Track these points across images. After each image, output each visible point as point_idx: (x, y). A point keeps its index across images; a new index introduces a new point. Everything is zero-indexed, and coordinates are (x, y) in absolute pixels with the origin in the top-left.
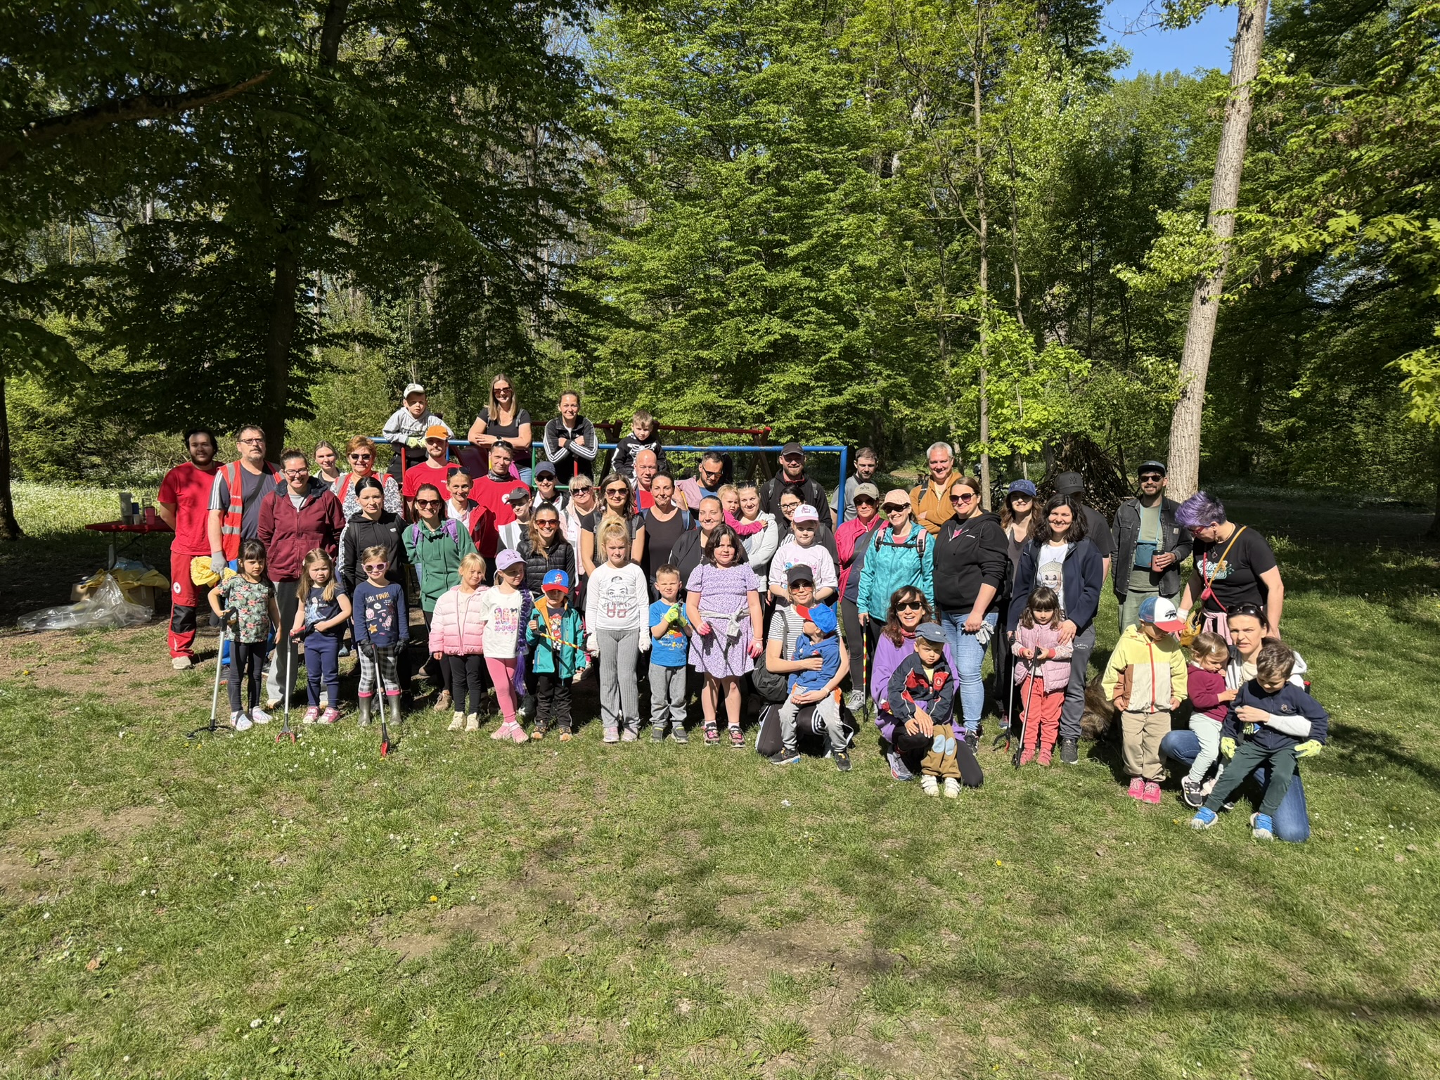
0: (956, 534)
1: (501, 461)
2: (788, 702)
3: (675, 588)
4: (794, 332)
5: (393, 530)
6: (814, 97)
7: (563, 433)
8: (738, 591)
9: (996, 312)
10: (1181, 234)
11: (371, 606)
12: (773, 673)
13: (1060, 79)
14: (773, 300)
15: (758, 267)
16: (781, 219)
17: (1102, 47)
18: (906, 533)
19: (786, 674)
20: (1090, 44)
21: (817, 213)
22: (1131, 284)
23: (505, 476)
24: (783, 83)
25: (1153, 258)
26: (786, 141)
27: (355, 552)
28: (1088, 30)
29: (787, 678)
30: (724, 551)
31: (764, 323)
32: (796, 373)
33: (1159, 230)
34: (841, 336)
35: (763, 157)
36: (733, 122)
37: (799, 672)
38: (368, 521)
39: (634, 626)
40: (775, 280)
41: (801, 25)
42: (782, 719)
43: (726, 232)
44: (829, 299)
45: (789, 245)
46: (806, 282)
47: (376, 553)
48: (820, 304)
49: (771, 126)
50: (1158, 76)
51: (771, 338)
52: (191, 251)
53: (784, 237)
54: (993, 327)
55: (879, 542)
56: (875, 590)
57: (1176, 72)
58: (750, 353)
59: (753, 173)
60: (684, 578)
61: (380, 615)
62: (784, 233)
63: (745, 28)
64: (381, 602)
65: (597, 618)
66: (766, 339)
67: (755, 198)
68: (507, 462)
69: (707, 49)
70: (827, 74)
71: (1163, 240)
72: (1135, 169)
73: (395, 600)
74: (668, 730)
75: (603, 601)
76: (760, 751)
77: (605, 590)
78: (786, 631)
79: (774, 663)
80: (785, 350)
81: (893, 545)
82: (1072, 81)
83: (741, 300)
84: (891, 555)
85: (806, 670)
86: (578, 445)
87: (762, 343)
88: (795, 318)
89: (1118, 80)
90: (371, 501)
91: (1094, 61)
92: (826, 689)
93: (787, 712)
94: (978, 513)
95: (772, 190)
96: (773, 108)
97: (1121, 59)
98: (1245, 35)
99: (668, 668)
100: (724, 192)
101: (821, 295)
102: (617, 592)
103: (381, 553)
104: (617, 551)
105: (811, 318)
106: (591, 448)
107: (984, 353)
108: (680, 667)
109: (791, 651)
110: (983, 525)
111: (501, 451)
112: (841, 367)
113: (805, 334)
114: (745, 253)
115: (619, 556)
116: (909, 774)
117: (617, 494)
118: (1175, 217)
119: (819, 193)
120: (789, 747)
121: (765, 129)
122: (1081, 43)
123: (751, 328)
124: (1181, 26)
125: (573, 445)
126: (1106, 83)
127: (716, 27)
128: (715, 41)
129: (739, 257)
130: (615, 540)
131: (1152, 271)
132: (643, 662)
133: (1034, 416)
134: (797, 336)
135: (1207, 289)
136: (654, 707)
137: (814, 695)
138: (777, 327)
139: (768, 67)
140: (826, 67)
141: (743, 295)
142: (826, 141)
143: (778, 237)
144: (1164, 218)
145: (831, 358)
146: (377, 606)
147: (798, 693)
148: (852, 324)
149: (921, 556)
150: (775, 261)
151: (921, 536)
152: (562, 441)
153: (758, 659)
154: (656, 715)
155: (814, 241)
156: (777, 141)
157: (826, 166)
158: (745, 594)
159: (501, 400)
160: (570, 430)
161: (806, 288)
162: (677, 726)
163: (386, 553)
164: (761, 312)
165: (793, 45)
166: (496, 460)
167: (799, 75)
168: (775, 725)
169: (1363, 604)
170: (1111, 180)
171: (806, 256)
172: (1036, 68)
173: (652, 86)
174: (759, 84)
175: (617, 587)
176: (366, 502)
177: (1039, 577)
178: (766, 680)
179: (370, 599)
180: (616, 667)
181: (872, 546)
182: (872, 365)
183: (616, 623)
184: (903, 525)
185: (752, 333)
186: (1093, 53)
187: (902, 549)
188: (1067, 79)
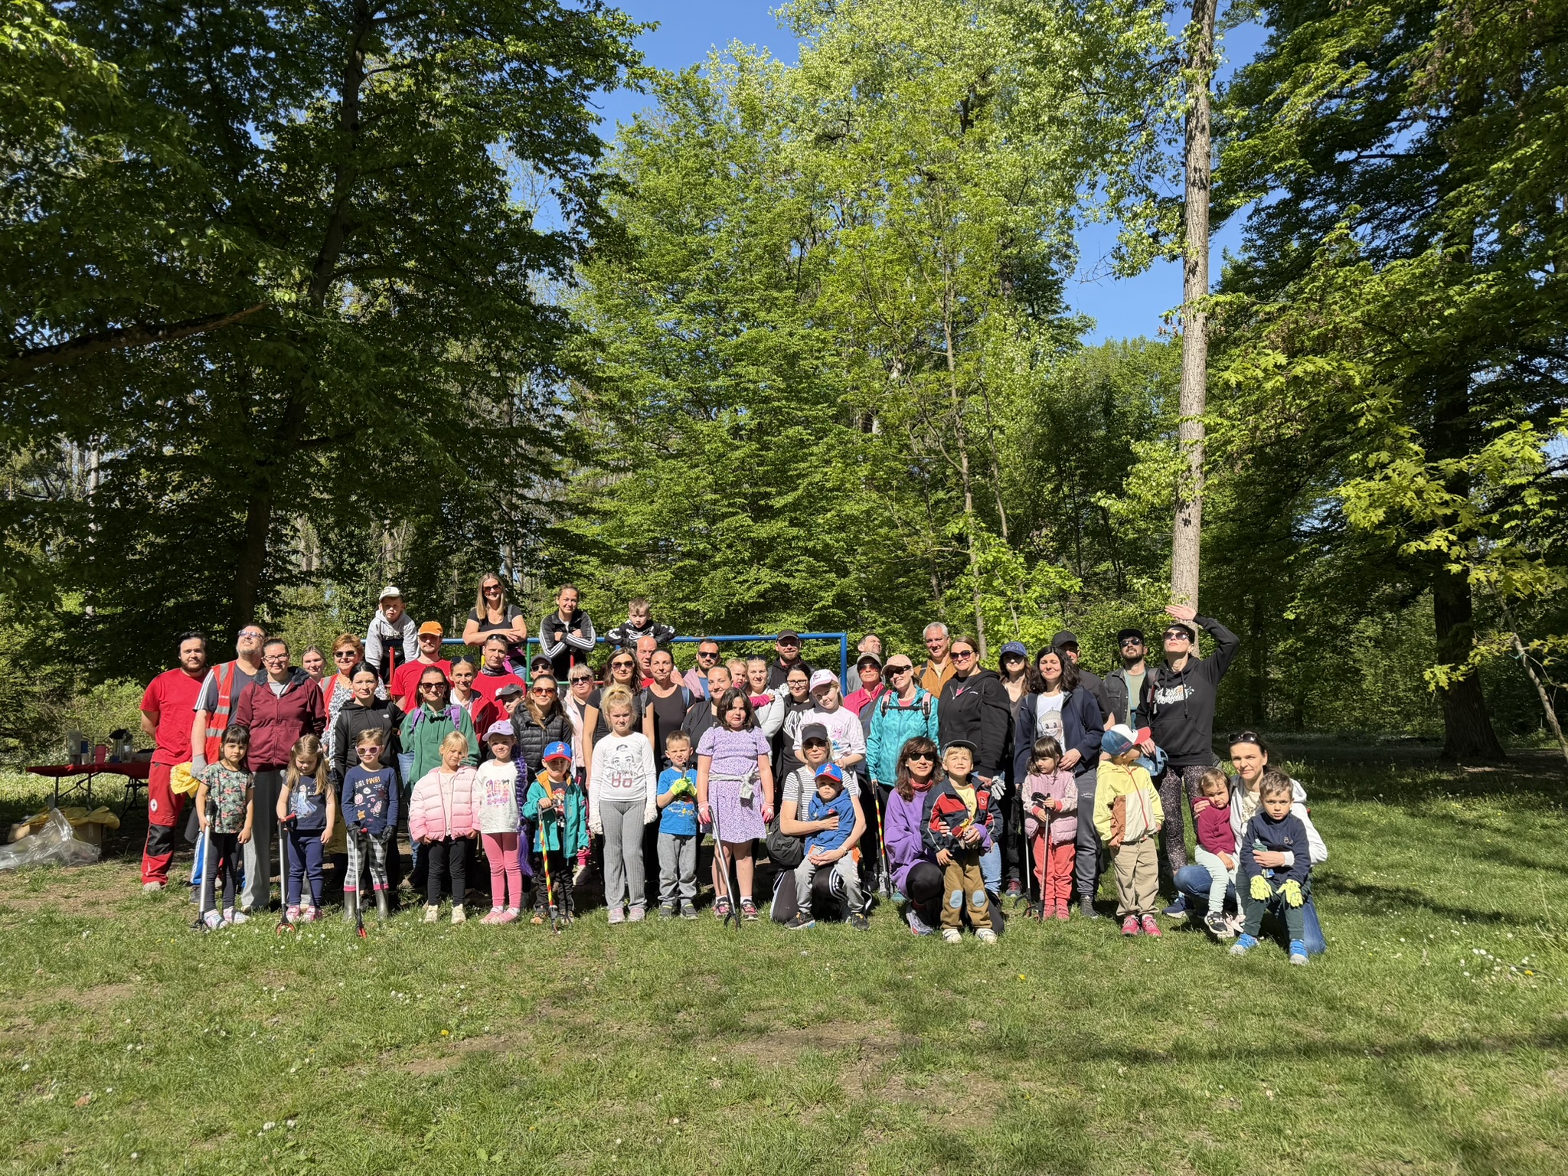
0: (959, 692)
1: (496, 654)
2: (805, 861)
3: (685, 754)
4: (785, 580)
5: (386, 716)
6: (793, 359)
7: (559, 627)
8: (749, 754)
9: (986, 535)
10: (1156, 461)
11: (360, 791)
12: (787, 836)
13: (1029, 339)
14: (761, 550)
15: (744, 519)
16: (766, 472)
17: (1067, 315)
18: (911, 696)
19: (802, 837)
20: (1055, 312)
21: (802, 465)
22: (1113, 510)
23: (499, 671)
24: (761, 346)
25: (1132, 485)
26: (767, 400)
27: (346, 741)
28: (1051, 300)
29: (802, 841)
30: (734, 715)
31: (752, 573)
32: (790, 622)
33: (1135, 460)
34: (833, 584)
35: (744, 415)
36: (713, 385)
37: (815, 834)
38: (360, 708)
39: (641, 796)
40: (764, 530)
41: (776, 294)
42: (797, 879)
43: (710, 486)
44: (819, 547)
45: (774, 496)
46: (794, 531)
47: (371, 735)
48: (806, 551)
49: (752, 386)
50: (1125, 342)
51: (762, 588)
52: (160, 488)
53: (768, 489)
54: (984, 547)
55: (885, 707)
56: (884, 755)
57: (1141, 338)
58: (740, 603)
59: (736, 431)
60: (694, 745)
61: (368, 801)
62: (769, 485)
63: (722, 296)
64: (371, 786)
65: (599, 790)
66: (756, 588)
67: (738, 454)
68: (502, 655)
69: (685, 317)
70: (803, 337)
71: (1140, 466)
72: (1107, 411)
73: (387, 784)
74: (677, 909)
75: (608, 771)
76: (775, 918)
77: (610, 759)
78: (801, 791)
79: (788, 824)
80: (777, 600)
81: (900, 709)
82: (1041, 341)
83: (729, 552)
84: (898, 718)
85: (823, 831)
86: (575, 637)
87: (752, 593)
88: (785, 568)
89: (1086, 345)
90: (364, 686)
91: (1061, 327)
92: (843, 848)
93: (803, 872)
94: (976, 671)
95: (755, 446)
96: (752, 369)
97: (1086, 325)
98: (1192, 280)
99: (677, 837)
100: (707, 447)
101: (810, 544)
102: (622, 760)
103: (376, 736)
104: (621, 719)
105: (801, 567)
106: (589, 638)
107: (976, 573)
108: (690, 837)
109: (805, 813)
110: (985, 682)
111: (496, 644)
112: (834, 616)
113: (796, 583)
114: (730, 505)
115: (623, 724)
116: (928, 929)
117: (623, 667)
118: (1148, 446)
119: (802, 448)
120: (804, 910)
121: (746, 389)
122: (1046, 311)
123: (740, 579)
124: (1132, 274)
125: (569, 637)
126: (1075, 346)
127: (692, 298)
128: (692, 309)
129: (724, 510)
130: (619, 707)
131: (1133, 497)
132: (650, 834)
133: (1031, 631)
134: (787, 585)
135: (1187, 511)
136: (663, 882)
137: (831, 854)
138: (767, 577)
139: (747, 333)
140: (802, 332)
141: (730, 546)
142: (806, 401)
143: (762, 489)
144: (1138, 448)
145: (824, 607)
146: (367, 791)
147: (815, 854)
148: (843, 572)
149: (927, 719)
150: (762, 512)
151: (926, 698)
152: (558, 635)
153: (772, 822)
154: (665, 891)
155: (800, 492)
156: (755, 400)
157: (807, 423)
158: (755, 758)
159: (491, 598)
160: (567, 624)
161: (794, 538)
162: (686, 904)
163: (381, 736)
164: (749, 563)
165: (769, 311)
166: (490, 654)
167: (774, 339)
168: (791, 888)
169: (1380, 807)
170: (1084, 424)
171: (795, 506)
172: (1005, 330)
173: (633, 353)
174: (737, 347)
175: (622, 755)
176: (359, 686)
177: (1039, 727)
178: (781, 842)
179: (360, 784)
180: (621, 842)
181: (878, 711)
182: (866, 613)
183: (622, 793)
184: (907, 686)
185: (741, 583)
186: (1061, 319)
187: (908, 712)
188: (1036, 339)
